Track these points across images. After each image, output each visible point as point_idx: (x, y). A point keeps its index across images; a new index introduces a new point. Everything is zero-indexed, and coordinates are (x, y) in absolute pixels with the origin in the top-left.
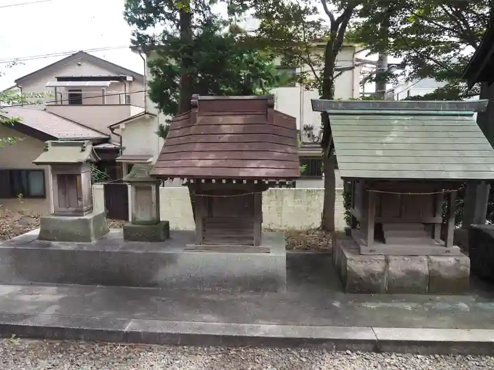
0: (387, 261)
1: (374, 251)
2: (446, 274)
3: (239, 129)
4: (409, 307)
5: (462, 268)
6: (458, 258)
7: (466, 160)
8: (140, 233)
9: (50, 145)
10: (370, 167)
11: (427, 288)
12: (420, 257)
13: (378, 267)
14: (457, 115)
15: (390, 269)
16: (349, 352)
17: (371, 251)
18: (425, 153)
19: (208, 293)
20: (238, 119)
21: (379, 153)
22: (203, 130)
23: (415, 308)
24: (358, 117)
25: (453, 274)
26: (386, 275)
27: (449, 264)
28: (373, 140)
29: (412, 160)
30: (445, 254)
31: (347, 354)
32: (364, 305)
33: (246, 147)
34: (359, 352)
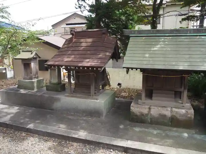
0: (150, 108)
1: (145, 103)
2: (180, 118)
3: (89, 44)
4: (155, 132)
5: (189, 116)
6: (187, 111)
7: (191, 60)
8: (52, 88)
9: (21, 52)
10: (139, 62)
11: (170, 123)
12: (167, 108)
13: (145, 111)
14: (197, 36)
15: (151, 112)
16: (112, 150)
17: (143, 103)
18: (170, 56)
19: (72, 115)
20: (90, 40)
21: (147, 55)
22: (75, 45)
23: (159, 133)
24: (144, 38)
25: (184, 118)
26: (149, 115)
27: (182, 113)
28: (146, 49)
29: (162, 59)
30: (182, 108)
31: (111, 151)
32: (134, 128)
33: (89, 52)
34: (116, 151)
